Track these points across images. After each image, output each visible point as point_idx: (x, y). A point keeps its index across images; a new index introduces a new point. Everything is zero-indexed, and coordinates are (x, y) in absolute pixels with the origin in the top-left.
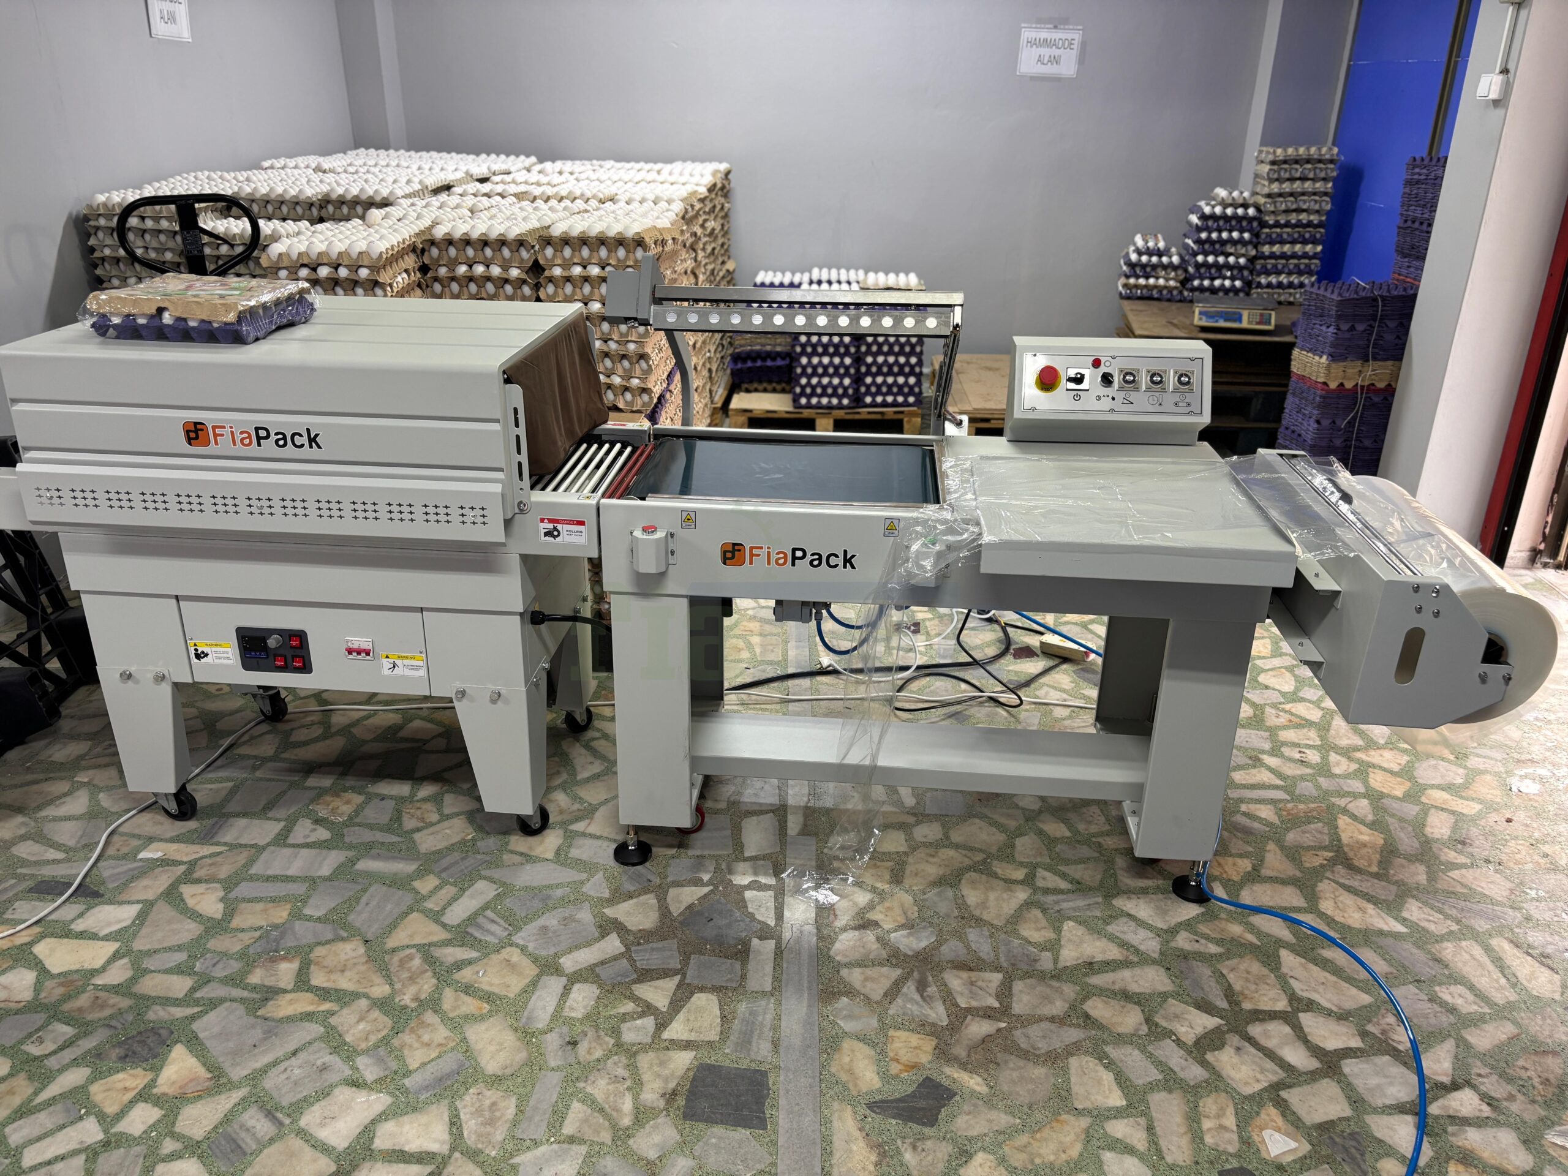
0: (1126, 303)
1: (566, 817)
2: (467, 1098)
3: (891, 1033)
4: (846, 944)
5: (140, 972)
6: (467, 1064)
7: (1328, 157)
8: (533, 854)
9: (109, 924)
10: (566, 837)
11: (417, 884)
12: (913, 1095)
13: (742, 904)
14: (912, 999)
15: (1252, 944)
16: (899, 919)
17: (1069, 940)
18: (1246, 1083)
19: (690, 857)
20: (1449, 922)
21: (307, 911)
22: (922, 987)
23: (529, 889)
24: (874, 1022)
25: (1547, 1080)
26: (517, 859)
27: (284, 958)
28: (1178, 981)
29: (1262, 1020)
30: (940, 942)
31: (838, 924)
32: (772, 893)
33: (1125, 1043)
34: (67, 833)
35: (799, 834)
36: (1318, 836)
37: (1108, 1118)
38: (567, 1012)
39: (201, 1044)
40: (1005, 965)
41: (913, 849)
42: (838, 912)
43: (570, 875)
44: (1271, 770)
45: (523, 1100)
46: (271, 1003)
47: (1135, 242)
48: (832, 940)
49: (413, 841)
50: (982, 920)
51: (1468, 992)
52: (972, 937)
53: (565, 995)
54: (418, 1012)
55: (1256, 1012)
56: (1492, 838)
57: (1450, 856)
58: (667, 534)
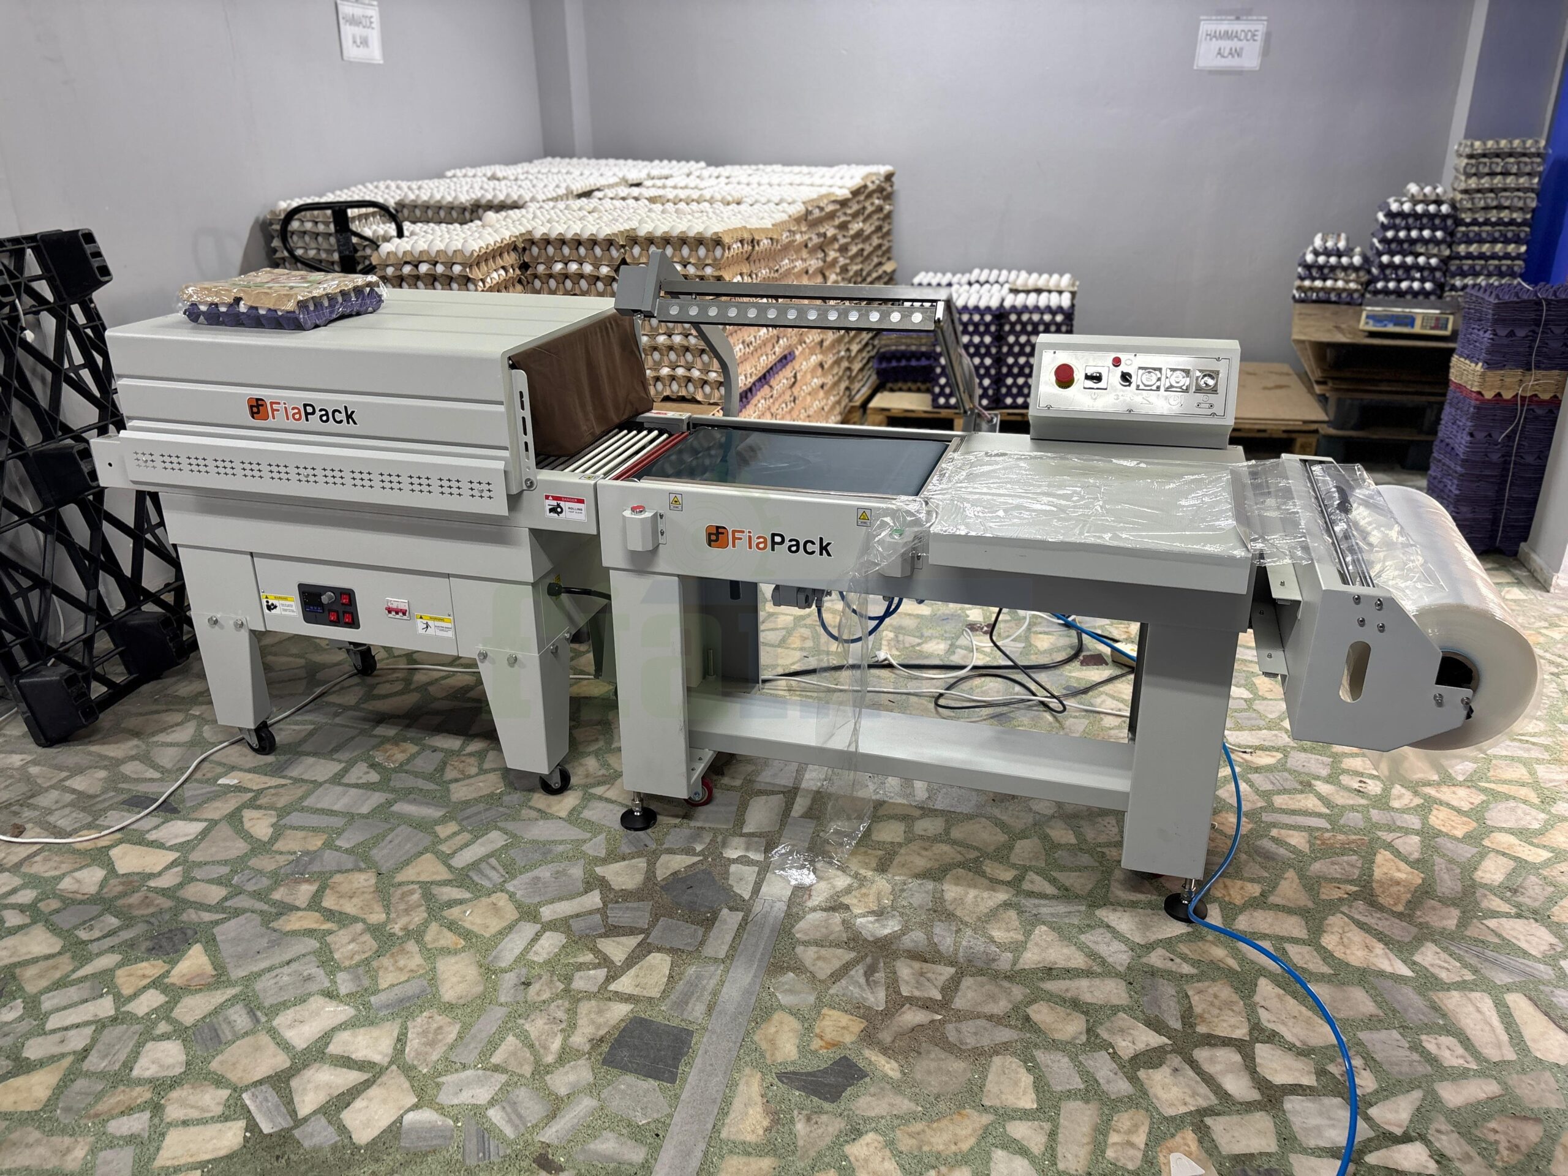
1: (590, 780)
2: (419, 1020)
3: (825, 1011)
4: (810, 923)
5: (188, 879)
6: (429, 990)
7: (1533, 150)
8: (549, 811)
9: (176, 837)
10: (583, 799)
11: (438, 829)
12: (825, 1072)
13: (726, 875)
14: (857, 982)
15: (1230, 969)
16: (871, 905)
17: (1037, 944)
18: (1172, 1105)
19: (690, 828)
20: (1465, 971)
21: (338, 843)
22: (871, 971)
23: (534, 842)
24: (812, 999)
25: (1517, 1146)
26: (534, 814)
27: (307, 881)
28: (1136, 996)
29: (1213, 1045)
30: (903, 932)
31: (810, 904)
32: (756, 868)
33: (1058, 1049)
34: (167, 757)
35: (801, 817)
36: (1347, 868)
37: (1013, 1119)
38: (531, 956)
39: (216, 945)
40: (961, 960)
41: (909, 841)
42: (813, 893)
43: (575, 833)
44: (1320, 797)
45: (465, 1028)
46: (284, 918)
47: (1312, 243)
48: (799, 918)
49: (448, 790)
50: (954, 915)
51: (1458, 1045)
52: (937, 930)
53: (535, 940)
54: (402, 940)
55: (1210, 1036)
56: (1551, 889)
57: (1494, 903)
58: (655, 515)
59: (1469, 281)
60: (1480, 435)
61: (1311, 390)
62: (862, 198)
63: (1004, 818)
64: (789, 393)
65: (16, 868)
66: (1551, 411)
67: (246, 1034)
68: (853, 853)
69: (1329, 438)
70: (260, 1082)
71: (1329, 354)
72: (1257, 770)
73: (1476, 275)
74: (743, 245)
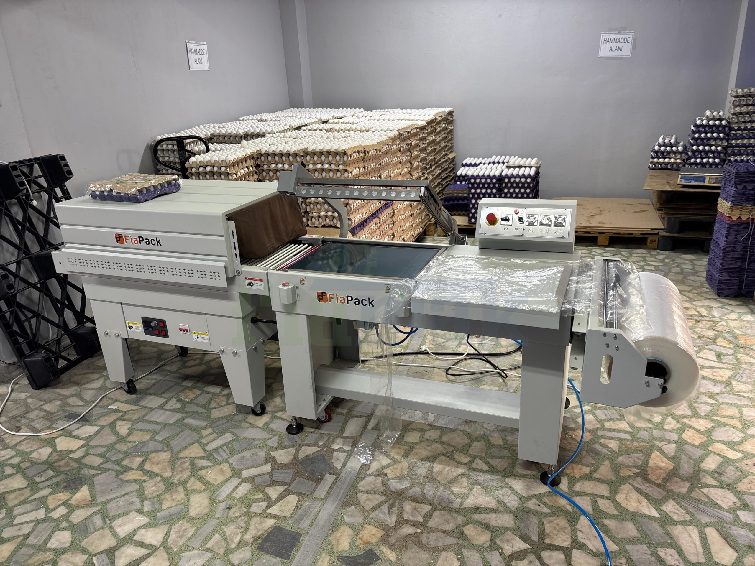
1: (276, 409)
2: (177, 525)
3: (366, 526)
4: (367, 482)
5: (87, 454)
6: (184, 510)
8: (255, 424)
9: (85, 433)
10: (271, 418)
11: (203, 431)
12: (360, 556)
13: (331, 457)
14: (384, 512)
15: (568, 511)
16: (397, 474)
17: (474, 495)
19: (319, 433)
20: (687, 516)
21: (157, 438)
22: (391, 506)
23: (246, 439)
24: (360, 520)
26: (247, 425)
27: (139, 456)
28: (518, 523)
29: (551, 550)
30: (410, 488)
31: (368, 472)
32: (346, 454)
33: (474, 549)
34: (88, 395)
35: (372, 429)
36: (636, 460)
38: (234, 495)
39: (94, 486)
40: (435, 502)
41: (421, 442)
42: (371, 467)
43: (265, 435)
44: (629, 423)
45: (198, 529)
46: (126, 473)
47: (658, 140)
48: (362, 479)
49: (210, 413)
50: (436, 479)
51: (676, 553)
52: (427, 487)
53: (237, 487)
54: (177, 486)
55: (551, 545)
56: (740, 473)
57: (708, 480)
58: (294, 286)
59: (738, 158)
60: (731, 238)
62: (434, 124)
63: (469, 431)
64: (390, 220)
65: (14, 447)
67: (100, 529)
68: (392, 448)
69: (665, 237)
70: (102, 552)
71: (664, 196)
72: (599, 408)
73: (741, 155)
74: (359, 154)
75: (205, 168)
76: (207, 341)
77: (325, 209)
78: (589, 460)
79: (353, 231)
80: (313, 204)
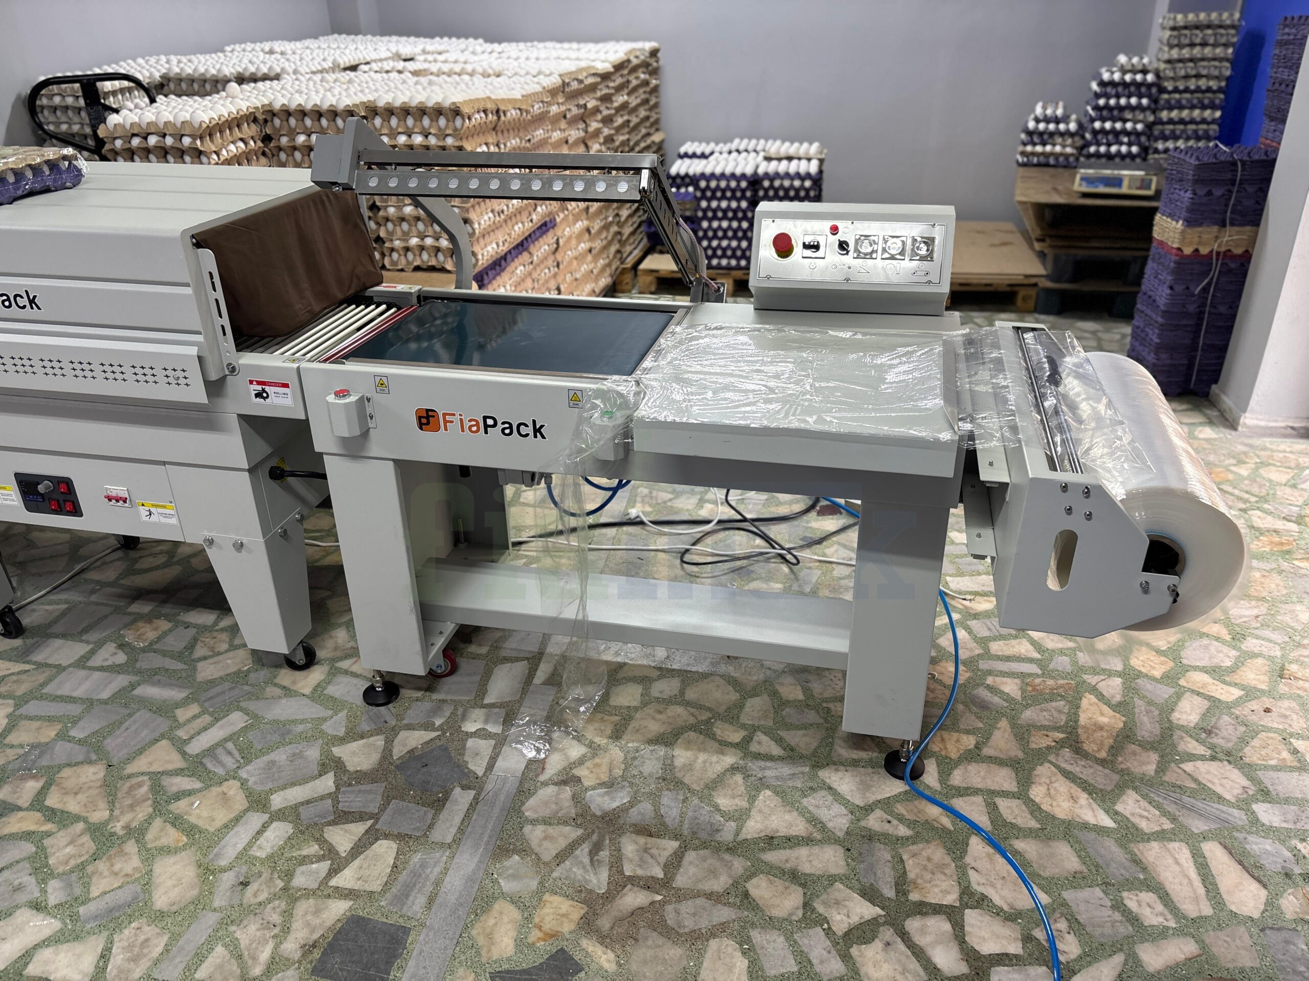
0: (1021, 169)
1: (338, 654)
2: (126, 932)
3: (547, 897)
4: (541, 799)
6: (142, 897)
7: (1228, 22)
8: (295, 688)
10: (329, 674)
11: (179, 712)
12: (539, 967)
13: (462, 750)
14: (581, 862)
15: (944, 829)
16: (602, 776)
17: (760, 811)
19: (432, 701)
20: (1164, 820)
21: (73, 733)
22: (595, 850)
23: (276, 722)
24: (534, 884)
26: (278, 691)
27: (34, 777)
28: (853, 864)
29: (923, 914)
31: (542, 778)
32: (493, 742)
33: (774, 928)
35: (544, 683)
36: (1056, 714)
38: (254, 851)
40: (686, 833)
41: (644, 704)
42: (547, 766)
43: (318, 711)
44: (1033, 642)
45: (174, 938)
46: (3, 819)
47: (1033, 110)
48: (530, 793)
49: (195, 669)
50: (682, 783)
51: (1158, 901)
52: (665, 800)
53: (260, 833)
54: (123, 840)
55: (922, 904)
56: (1243, 729)
57: (1190, 746)
58: (362, 398)
59: (1170, 144)
60: (1179, 288)
61: (1031, 247)
62: (625, 72)
63: (736, 675)
64: (551, 259)
66: (1242, 265)
68: (589, 721)
69: (1047, 291)
71: (1048, 214)
72: (976, 616)
73: (1176, 138)
74: (486, 115)
75: (145, 138)
76: (174, 521)
77: (419, 232)
78: (969, 720)
79: (481, 279)
80: (392, 221)
